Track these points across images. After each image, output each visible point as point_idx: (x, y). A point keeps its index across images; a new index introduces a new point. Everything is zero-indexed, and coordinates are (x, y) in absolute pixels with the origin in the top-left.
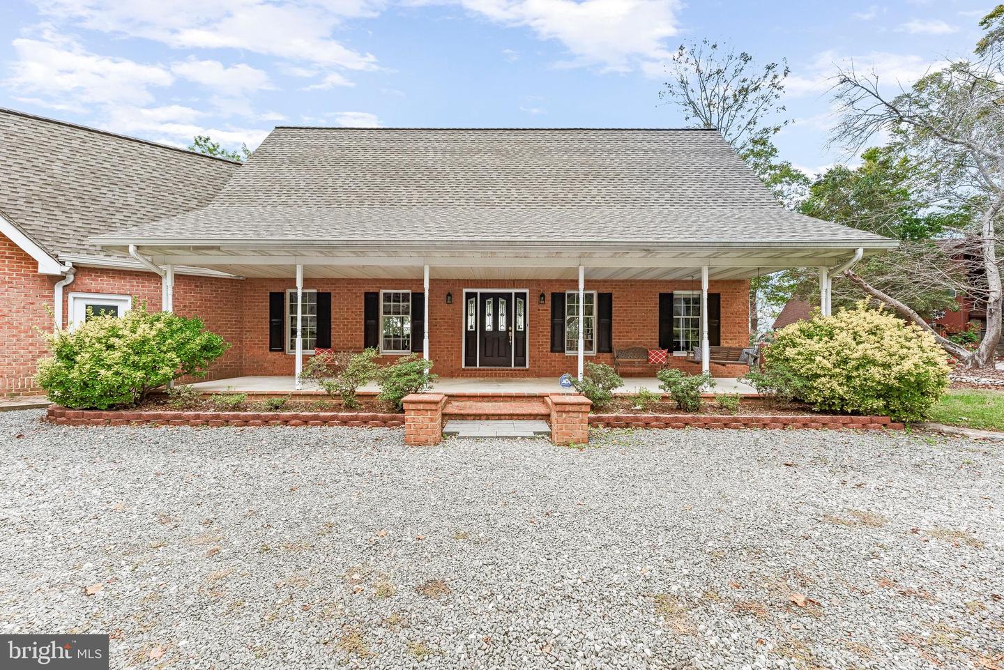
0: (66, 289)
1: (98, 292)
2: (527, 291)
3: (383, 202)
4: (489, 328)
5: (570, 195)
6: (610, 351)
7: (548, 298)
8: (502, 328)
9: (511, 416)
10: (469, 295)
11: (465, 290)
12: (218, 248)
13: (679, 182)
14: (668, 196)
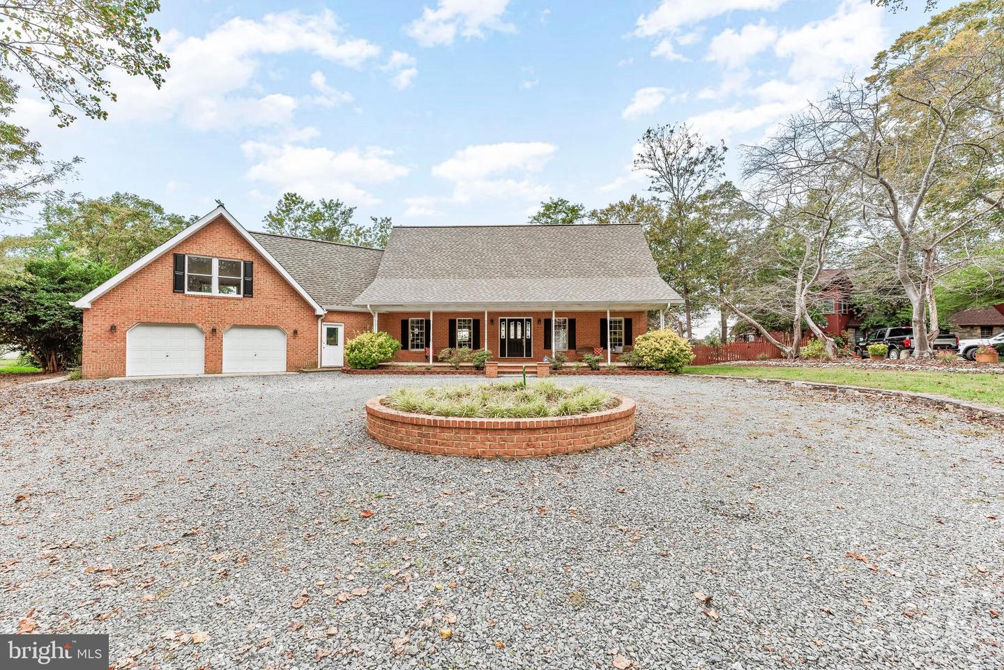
0: (323, 321)
1: (332, 322)
2: (532, 318)
3: (459, 275)
4: (512, 337)
5: (553, 270)
6: (575, 348)
7: (543, 322)
8: (519, 337)
9: (531, 367)
10: (502, 320)
11: (500, 318)
12: (402, 305)
13: (611, 261)
14: (603, 269)
